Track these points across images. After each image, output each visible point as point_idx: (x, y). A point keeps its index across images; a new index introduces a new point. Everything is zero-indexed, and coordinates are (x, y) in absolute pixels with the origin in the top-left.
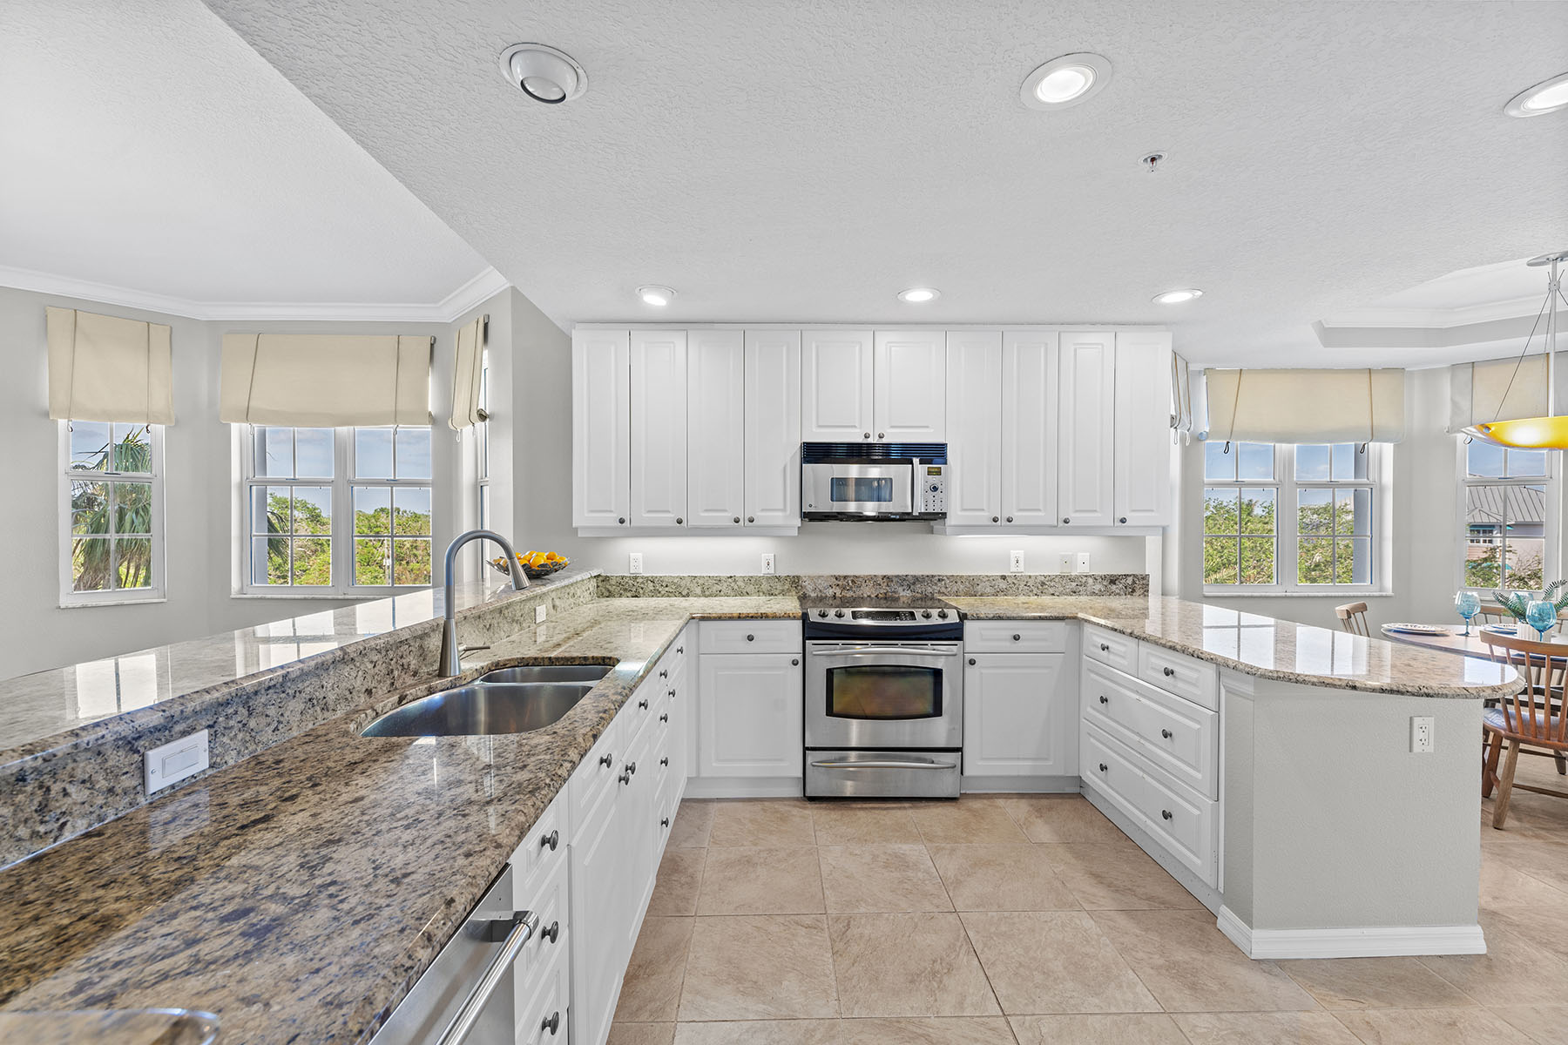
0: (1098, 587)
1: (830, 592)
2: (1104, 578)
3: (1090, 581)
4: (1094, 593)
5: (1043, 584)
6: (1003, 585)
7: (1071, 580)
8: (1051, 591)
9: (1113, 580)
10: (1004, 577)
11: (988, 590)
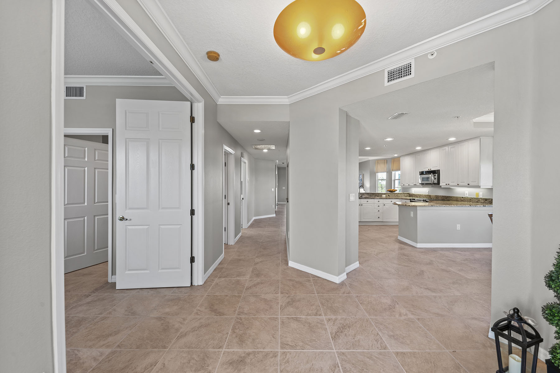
0: (482, 201)
1: (435, 198)
2: (484, 199)
3: (481, 199)
4: (481, 203)
5: (470, 199)
6: (462, 199)
7: (477, 199)
8: (472, 201)
9: (486, 200)
10: (463, 197)
11: (460, 200)
